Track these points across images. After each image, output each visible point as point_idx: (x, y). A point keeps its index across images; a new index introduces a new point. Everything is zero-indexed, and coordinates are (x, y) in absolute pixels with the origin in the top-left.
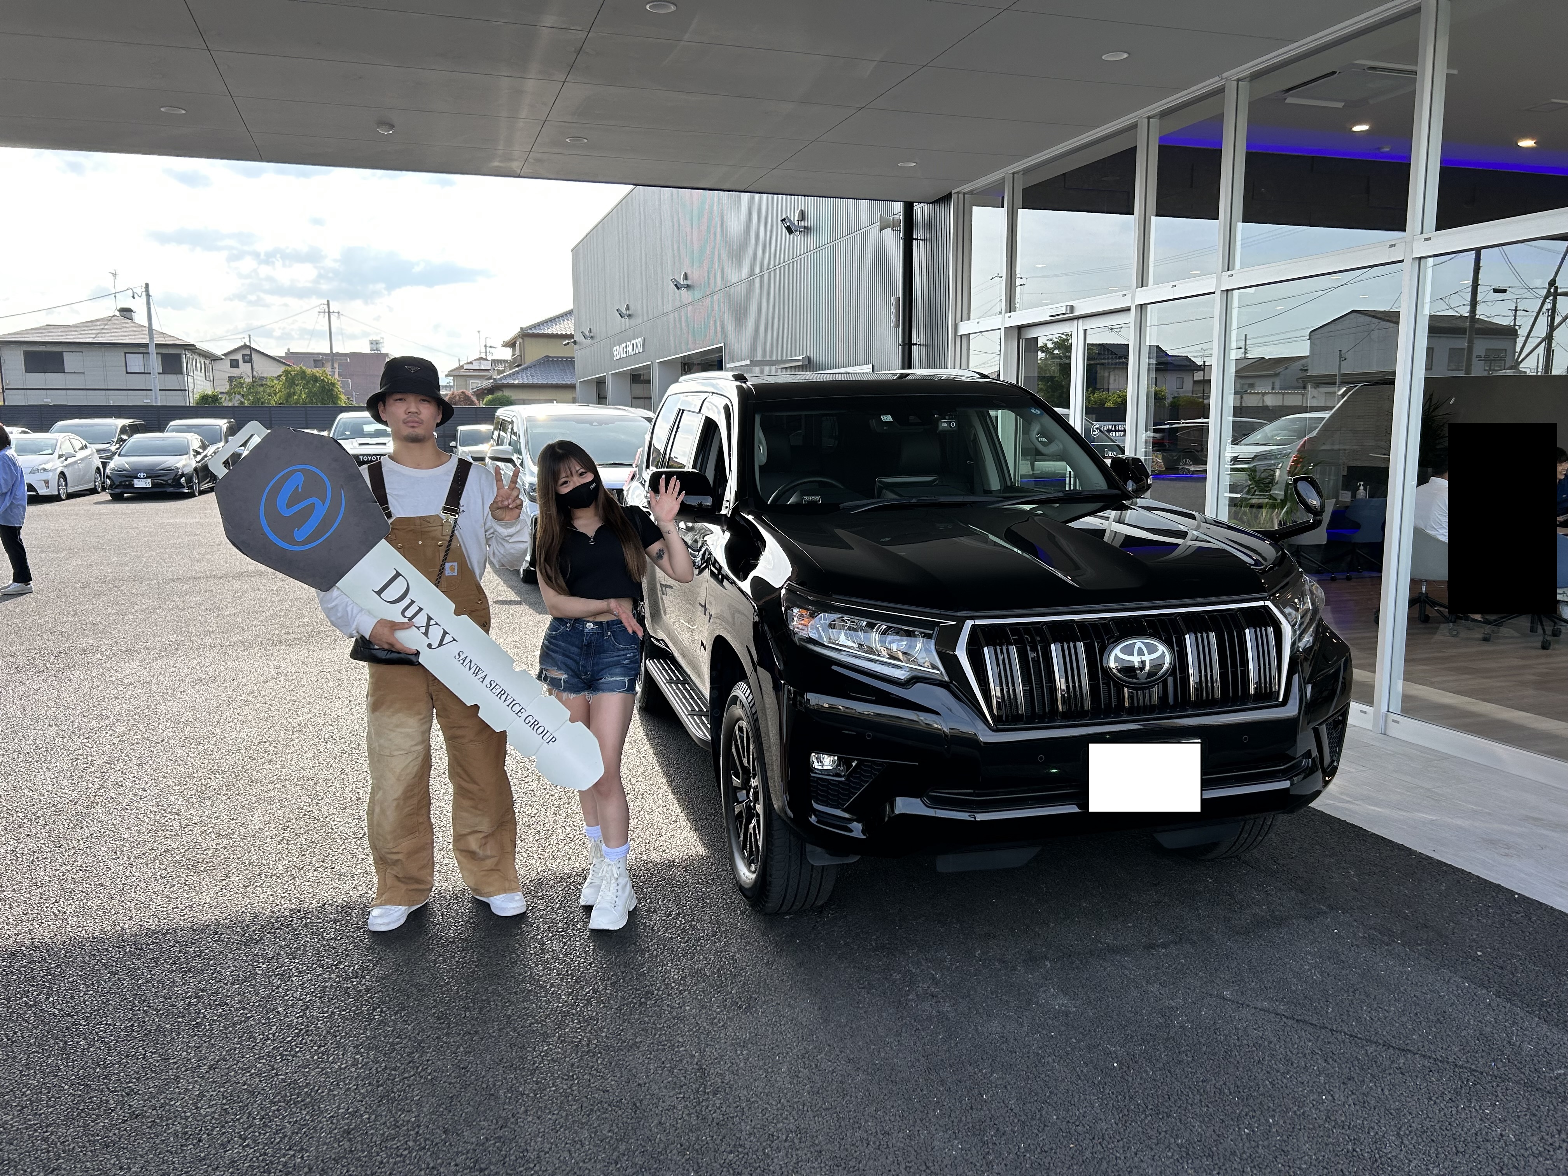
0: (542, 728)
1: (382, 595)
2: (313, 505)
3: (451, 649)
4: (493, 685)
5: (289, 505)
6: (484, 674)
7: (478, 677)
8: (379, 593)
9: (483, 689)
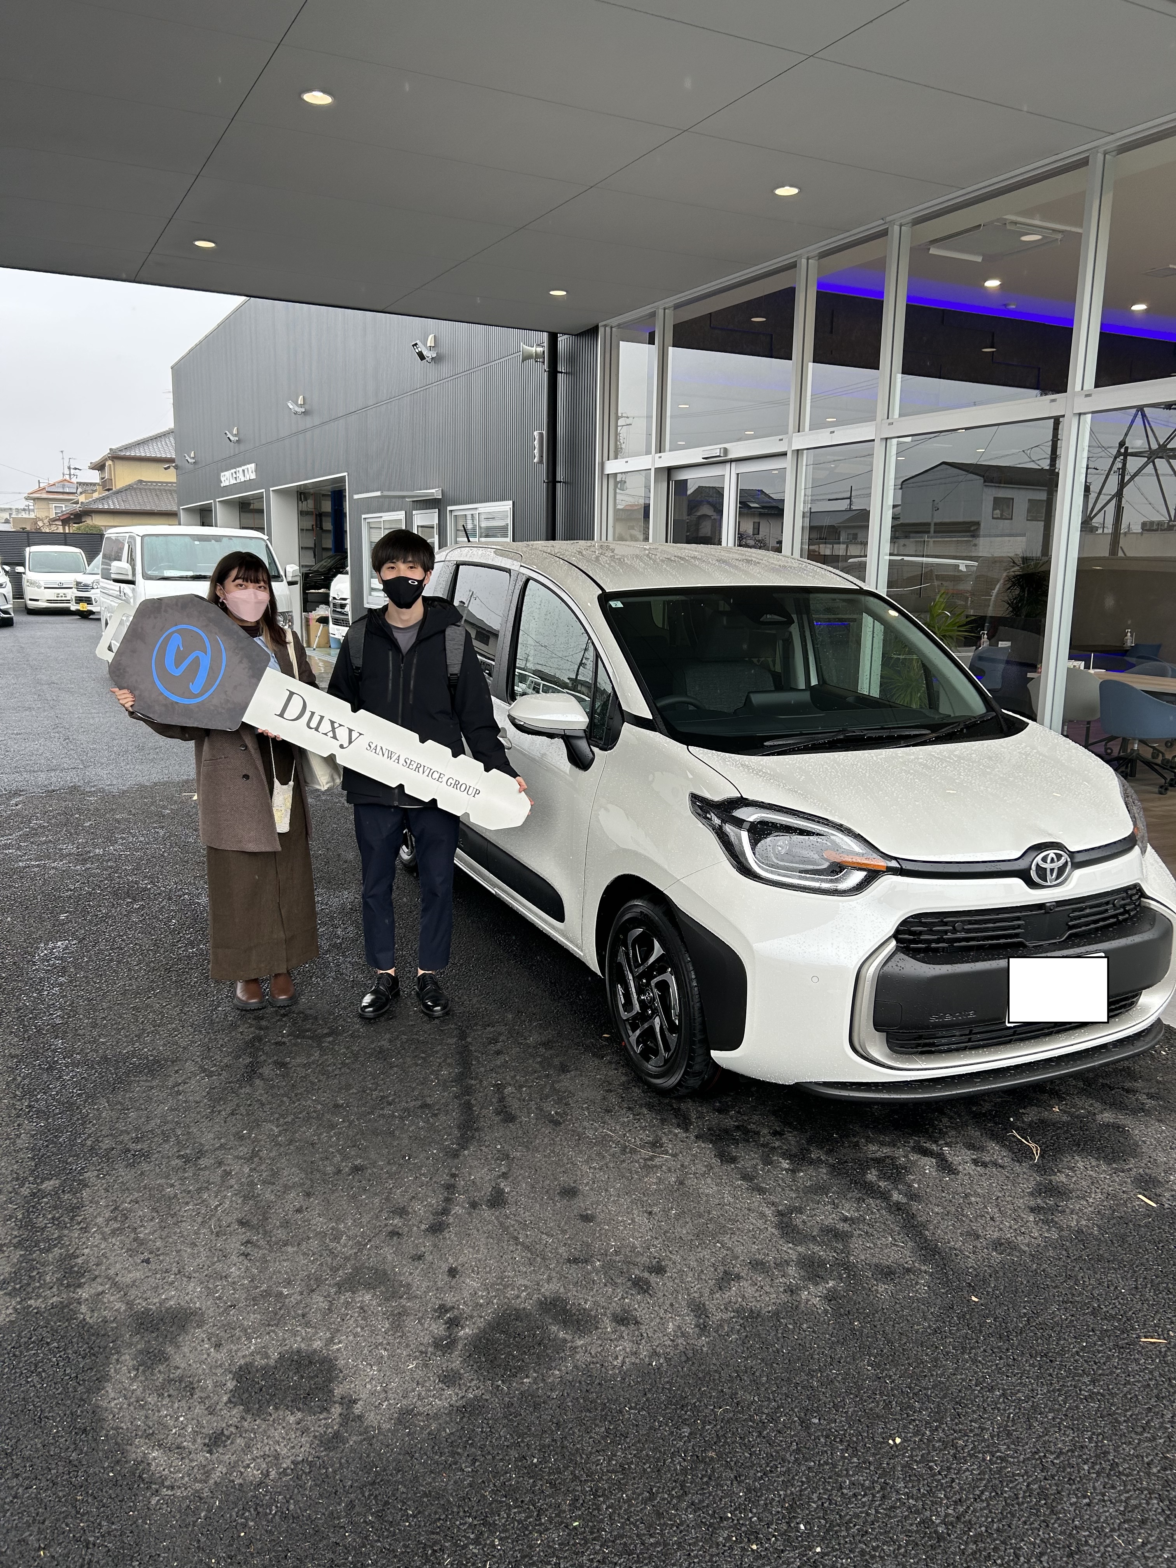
0: (464, 786)
1: (285, 716)
2: (197, 657)
3: (360, 743)
4: (409, 762)
5: (177, 665)
6: (397, 756)
7: (393, 759)
8: (281, 715)
9: (400, 768)
